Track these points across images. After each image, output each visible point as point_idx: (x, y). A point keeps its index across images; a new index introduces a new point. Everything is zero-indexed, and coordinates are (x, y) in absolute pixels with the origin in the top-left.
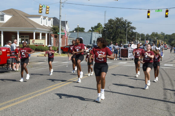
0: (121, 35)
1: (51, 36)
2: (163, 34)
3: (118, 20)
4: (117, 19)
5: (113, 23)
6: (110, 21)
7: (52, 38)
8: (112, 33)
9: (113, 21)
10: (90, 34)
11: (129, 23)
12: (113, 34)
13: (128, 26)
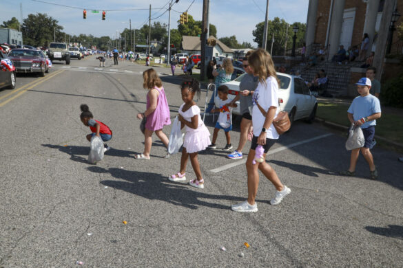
0: (46, 35)
2: (92, 37)
3: (41, 16)
4: (40, 14)
5: (34, 19)
6: (31, 16)
8: (34, 32)
9: (35, 17)
10: (7, 31)
11: (54, 21)
12: (36, 33)
13: (55, 25)
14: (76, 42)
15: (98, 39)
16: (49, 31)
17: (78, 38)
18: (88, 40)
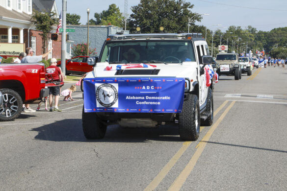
1: (31, 34)
2: (253, 31)
7: (34, 40)
11: (186, 5)
13: (186, 13)
14: (224, 43)
15: (265, 33)
16: (174, 25)
17: (226, 35)
18: (244, 38)
